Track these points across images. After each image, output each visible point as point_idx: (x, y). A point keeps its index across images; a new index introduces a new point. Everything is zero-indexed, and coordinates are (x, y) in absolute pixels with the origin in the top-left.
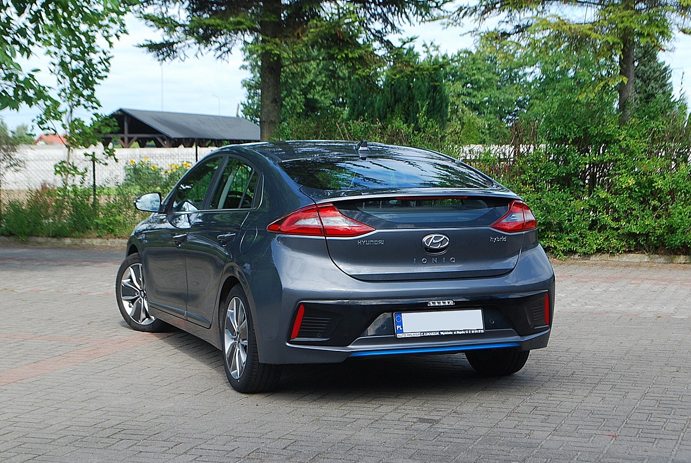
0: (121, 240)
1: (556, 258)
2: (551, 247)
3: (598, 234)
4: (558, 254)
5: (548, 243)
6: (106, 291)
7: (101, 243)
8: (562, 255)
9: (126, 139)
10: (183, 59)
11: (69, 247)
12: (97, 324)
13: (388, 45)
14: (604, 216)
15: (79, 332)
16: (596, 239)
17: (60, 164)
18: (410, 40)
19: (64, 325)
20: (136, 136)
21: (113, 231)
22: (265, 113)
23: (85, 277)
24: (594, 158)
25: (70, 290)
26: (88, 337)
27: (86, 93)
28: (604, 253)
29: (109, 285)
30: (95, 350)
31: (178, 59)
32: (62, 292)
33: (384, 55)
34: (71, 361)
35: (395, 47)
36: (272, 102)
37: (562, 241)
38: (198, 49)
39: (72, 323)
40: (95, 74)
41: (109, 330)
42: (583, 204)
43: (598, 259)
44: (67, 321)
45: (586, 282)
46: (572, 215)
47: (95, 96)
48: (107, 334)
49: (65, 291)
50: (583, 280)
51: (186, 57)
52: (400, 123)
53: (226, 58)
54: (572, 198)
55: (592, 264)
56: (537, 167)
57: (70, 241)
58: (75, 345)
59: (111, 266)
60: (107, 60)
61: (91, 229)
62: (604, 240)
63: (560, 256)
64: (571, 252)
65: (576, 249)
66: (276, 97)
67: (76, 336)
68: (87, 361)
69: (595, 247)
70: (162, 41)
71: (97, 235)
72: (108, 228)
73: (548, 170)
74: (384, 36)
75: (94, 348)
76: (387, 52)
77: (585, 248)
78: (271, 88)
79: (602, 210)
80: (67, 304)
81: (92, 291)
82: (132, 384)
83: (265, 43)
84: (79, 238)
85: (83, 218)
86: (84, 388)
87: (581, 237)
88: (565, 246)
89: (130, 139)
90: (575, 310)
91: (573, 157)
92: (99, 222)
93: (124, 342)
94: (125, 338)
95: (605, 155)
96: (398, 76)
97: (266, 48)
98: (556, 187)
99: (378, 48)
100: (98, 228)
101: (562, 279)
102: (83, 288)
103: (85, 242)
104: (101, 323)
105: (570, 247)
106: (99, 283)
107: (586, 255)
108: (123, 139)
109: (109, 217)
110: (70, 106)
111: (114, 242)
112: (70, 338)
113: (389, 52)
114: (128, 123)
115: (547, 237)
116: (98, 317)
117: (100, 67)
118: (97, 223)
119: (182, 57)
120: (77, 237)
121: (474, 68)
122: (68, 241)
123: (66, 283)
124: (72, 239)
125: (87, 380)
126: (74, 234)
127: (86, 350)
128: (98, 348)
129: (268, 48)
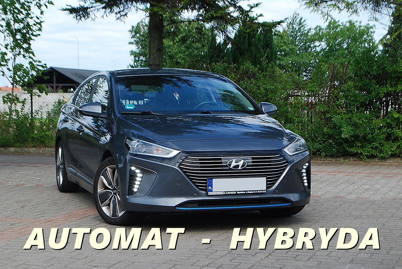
0: (49, 149)
1: (362, 161)
2: (359, 153)
3: (392, 144)
4: (364, 158)
5: (356, 150)
6: (36, 184)
7: (35, 151)
8: (366, 158)
9: (55, 87)
10: (94, 19)
11: (13, 154)
12: (29, 207)
13: (240, 9)
14: (397, 131)
15: (14, 214)
16: (391, 148)
17: (7, 96)
18: (255, 6)
19: (3, 208)
20: (61, 85)
21: (44, 142)
22: (152, 58)
23: (22, 174)
24: (390, 89)
25: (11, 183)
26: (21, 218)
27: (25, 46)
28: (397, 157)
29: (40, 179)
30: (25, 228)
31: (90, 19)
32: (4, 184)
33: (237, 16)
34: (6, 237)
35: (245, 11)
36: (157, 51)
37: (366, 148)
38: (104, 12)
39: (9, 207)
40: (32, 33)
41: (38, 212)
42: (381, 122)
43: (391, 162)
44: (6, 205)
45: (392, 177)
46: (373, 130)
47: (31, 48)
48: (36, 215)
49: (6, 183)
50: (388, 176)
51: (96, 18)
52: (249, 64)
53: (124, 20)
54: (374, 118)
55: (389, 165)
56: (348, 95)
57: (13, 150)
58: (10, 224)
59: (42, 166)
60: (40, 24)
61: (28, 141)
62: (397, 148)
63: (365, 159)
64: (372, 157)
65: (376, 154)
66: (160, 47)
67: (11, 217)
68: (18, 237)
69: (390, 153)
70: (79, 6)
71: (33, 145)
72: (40, 140)
73: (356, 98)
74: (236, 3)
75: (25, 227)
76: (239, 14)
77: (383, 154)
78: (156, 41)
79: (395, 127)
80: (7, 193)
81: (26, 183)
82: (55, 258)
83: (153, 7)
84: (20, 147)
85: (23, 133)
86: (14, 261)
87: (380, 146)
88: (368, 152)
89: (57, 87)
90: (394, 197)
91: (374, 88)
92: (34, 136)
93: (49, 221)
94: (50, 219)
95: (398, 87)
96: (248, 31)
97: (154, 10)
98: (362, 110)
99: (233, 11)
100: (33, 141)
101: (373, 175)
102: (20, 181)
103: (24, 150)
104: (31, 207)
105: (372, 153)
106: (32, 178)
107: (383, 158)
108: (52, 87)
109: (41, 132)
110: (14, 55)
111: (44, 150)
112: (6, 219)
113: (241, 14)
114: (56, 76)
115: (356, 146)
116: (30, 202)
117: (34, 28)
118: (33, 137)
119: (93, 17)
120: (18, 147)
121: (282, 42)
122: (12, 149)
123: (7, 177)
124: (15, 148)
125: (17, 254)
126: (16, 145)
127: (19, 228)
128: (28, 227)
129: (155, 10)
